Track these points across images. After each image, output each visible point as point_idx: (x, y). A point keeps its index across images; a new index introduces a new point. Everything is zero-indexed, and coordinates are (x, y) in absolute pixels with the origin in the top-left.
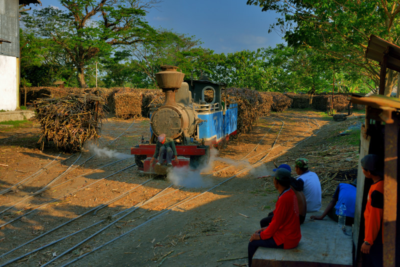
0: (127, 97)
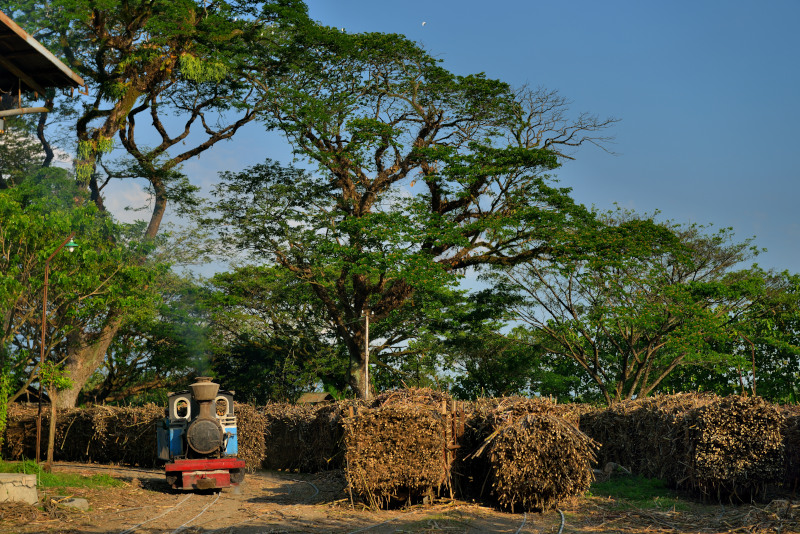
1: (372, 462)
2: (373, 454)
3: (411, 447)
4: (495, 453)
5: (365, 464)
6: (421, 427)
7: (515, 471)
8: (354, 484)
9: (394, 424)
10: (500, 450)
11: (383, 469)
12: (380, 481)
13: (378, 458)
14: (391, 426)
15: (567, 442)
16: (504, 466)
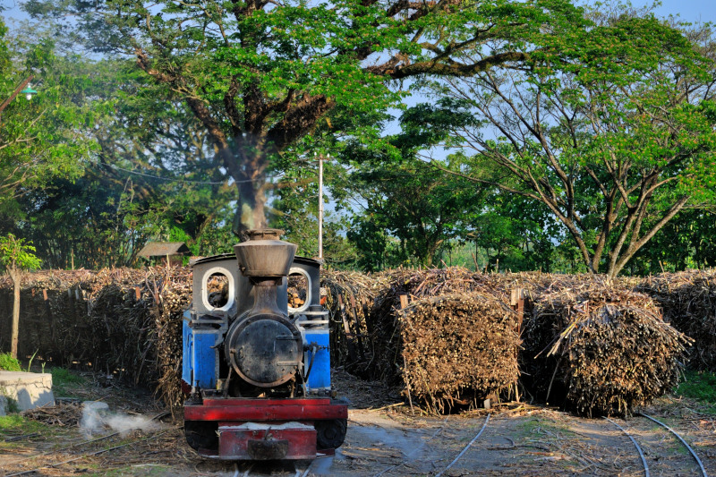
0: (456, 312)
1: (434, 361)
2: (434, 351)
3: (479, 344)
4: (573, 349)
5: (426, 363)
6: (490, 321)
7: (596, 369)
8: (413, 386)
9: (459, 316)
10: (579, 347)
11: (446, 368)
12: (443, 382)
13: (440, 357)
14: (456, 318)
15: (656, 337)
16: (584, 364)
